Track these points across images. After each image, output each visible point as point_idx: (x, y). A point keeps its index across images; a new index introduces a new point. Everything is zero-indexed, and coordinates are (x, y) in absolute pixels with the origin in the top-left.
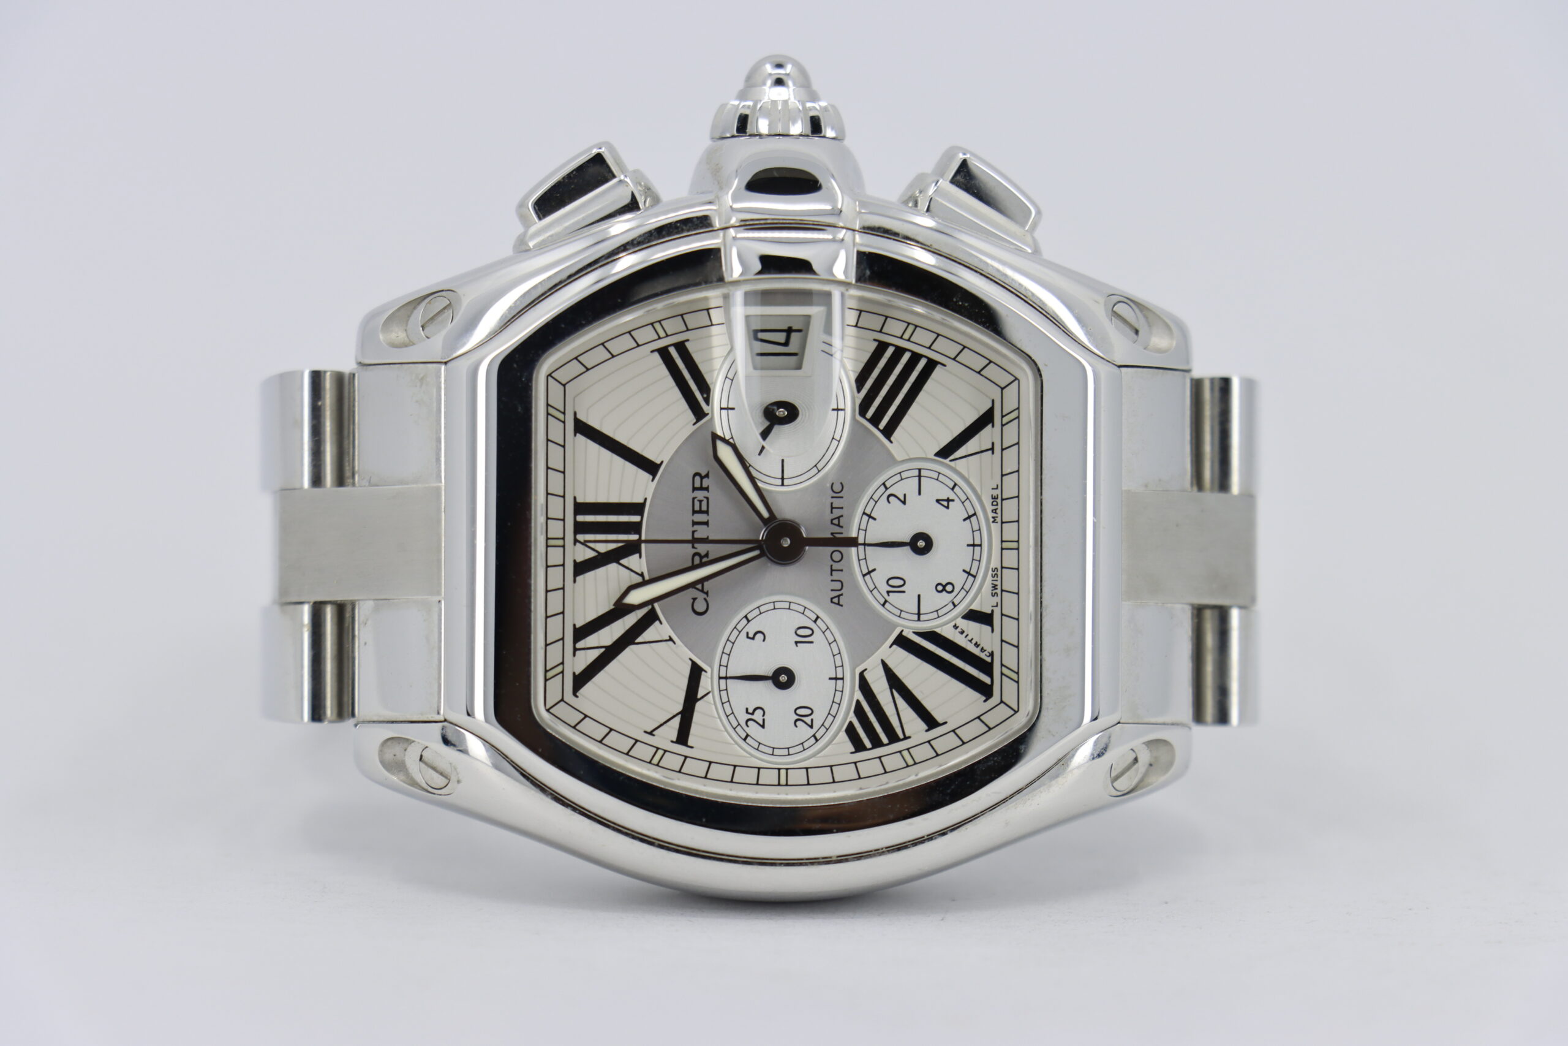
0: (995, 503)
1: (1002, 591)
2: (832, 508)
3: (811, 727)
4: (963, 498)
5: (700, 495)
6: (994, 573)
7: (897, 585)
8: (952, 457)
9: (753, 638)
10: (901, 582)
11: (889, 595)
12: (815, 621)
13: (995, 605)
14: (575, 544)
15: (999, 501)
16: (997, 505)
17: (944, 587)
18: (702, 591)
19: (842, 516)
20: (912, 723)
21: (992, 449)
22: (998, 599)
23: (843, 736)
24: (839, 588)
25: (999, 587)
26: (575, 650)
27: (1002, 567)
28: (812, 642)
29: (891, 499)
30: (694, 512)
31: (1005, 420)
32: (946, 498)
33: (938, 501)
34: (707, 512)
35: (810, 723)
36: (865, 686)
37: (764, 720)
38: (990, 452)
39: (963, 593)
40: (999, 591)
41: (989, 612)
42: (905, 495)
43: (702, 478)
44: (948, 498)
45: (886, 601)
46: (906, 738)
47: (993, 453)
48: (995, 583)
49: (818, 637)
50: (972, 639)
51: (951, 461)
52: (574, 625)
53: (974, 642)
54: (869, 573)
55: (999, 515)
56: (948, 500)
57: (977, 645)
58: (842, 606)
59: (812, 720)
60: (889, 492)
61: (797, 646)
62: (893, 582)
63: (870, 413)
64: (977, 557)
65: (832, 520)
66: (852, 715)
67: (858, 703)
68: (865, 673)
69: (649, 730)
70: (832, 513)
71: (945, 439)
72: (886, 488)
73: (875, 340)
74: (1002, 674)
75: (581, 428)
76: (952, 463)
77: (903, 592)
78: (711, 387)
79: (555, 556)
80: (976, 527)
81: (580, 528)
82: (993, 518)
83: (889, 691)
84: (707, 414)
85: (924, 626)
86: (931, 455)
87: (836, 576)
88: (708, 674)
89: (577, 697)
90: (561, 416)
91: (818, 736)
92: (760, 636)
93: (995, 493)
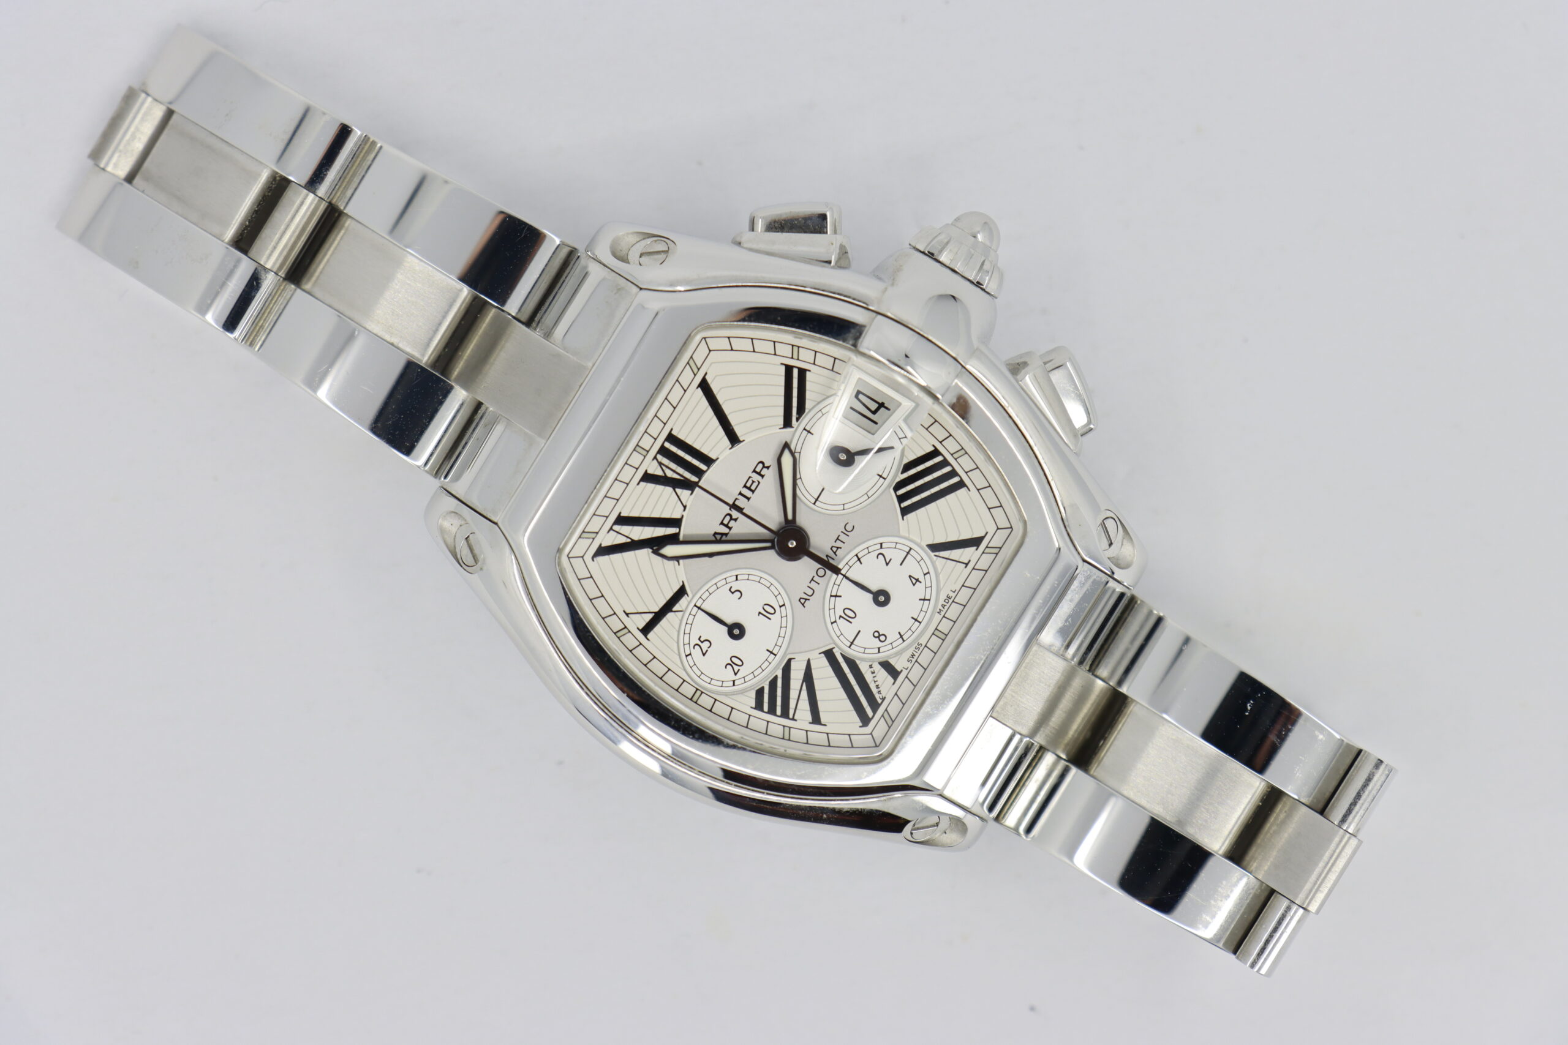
0: (947, 601)
1: (916, 661)
2: (838, 539)
3: (736, 674)
4: (928, 585)
5: (756, 477)
6: (917, 646)
7: (849, 615)
8: (937, 554)
9: (733, 593)
10: (853, 615)
11: (839, 619)
12: (780, 607)
13: (906, 668)
14: (653, 460)
15: (951, 601)
16: (947, 603)
17: (880, 635)
19: (841, 548)
20: (803, 712)
21: (967, 564)
22: (910, 665)
23: (753, 694)
24: (810, 594)
25: (915, 658)
26: (611, 529)
27: (926, 646)
28: (770, 619)
29: (880, 556)
30: (745, 486)
31: (988, 550)
32: (917, 578)
33: (910, 576)
34: (753, 491)
35: (736, 671)
36: (787, 669)
37: (707, 651)
38: (964, 565)
39: (890, 647)
40: (914, 660)
41: (899, 670)
42: (891, 560)
43: (764, 467)
46: (793, 719)
47: (966, 567)
48: (915, 653)
49: (775, 618)
50: (877, 681)
51: (936, 556)
52: (620, 513)
53: (877, 683)
55: (945, 611)
56: (917, 580)
57: (877, 687)
58: (804, 607)
59: (739, 670)
61: (759, 615)
62: (848, 612)
63: (901, 492)
64: (913, 629)
65: (832, 547)
66: (767, 683)
67: (776, 677)
68: (792, 660)
69: (627, 612)
70: (835, 542)
71: (940, 539)
72: (881, 547)
73: (934, 446)
74: (883, 716)
75: (704, 386)
76: (935, 558)
77: (851, 622)
78: (807, 411)
79: (636, 459)
80: (925, 609)
81: (663, 451)
82: (940, 610)
83: (801, 681)
84: (793, 427)
85: (852, 653)
86: (924, 544)
87: (813, 585)
88: (689, 599)
89: (593, 560)
90: (695, 370)
91: (736, 683)
92: (738, 594)
93: (951, 594)
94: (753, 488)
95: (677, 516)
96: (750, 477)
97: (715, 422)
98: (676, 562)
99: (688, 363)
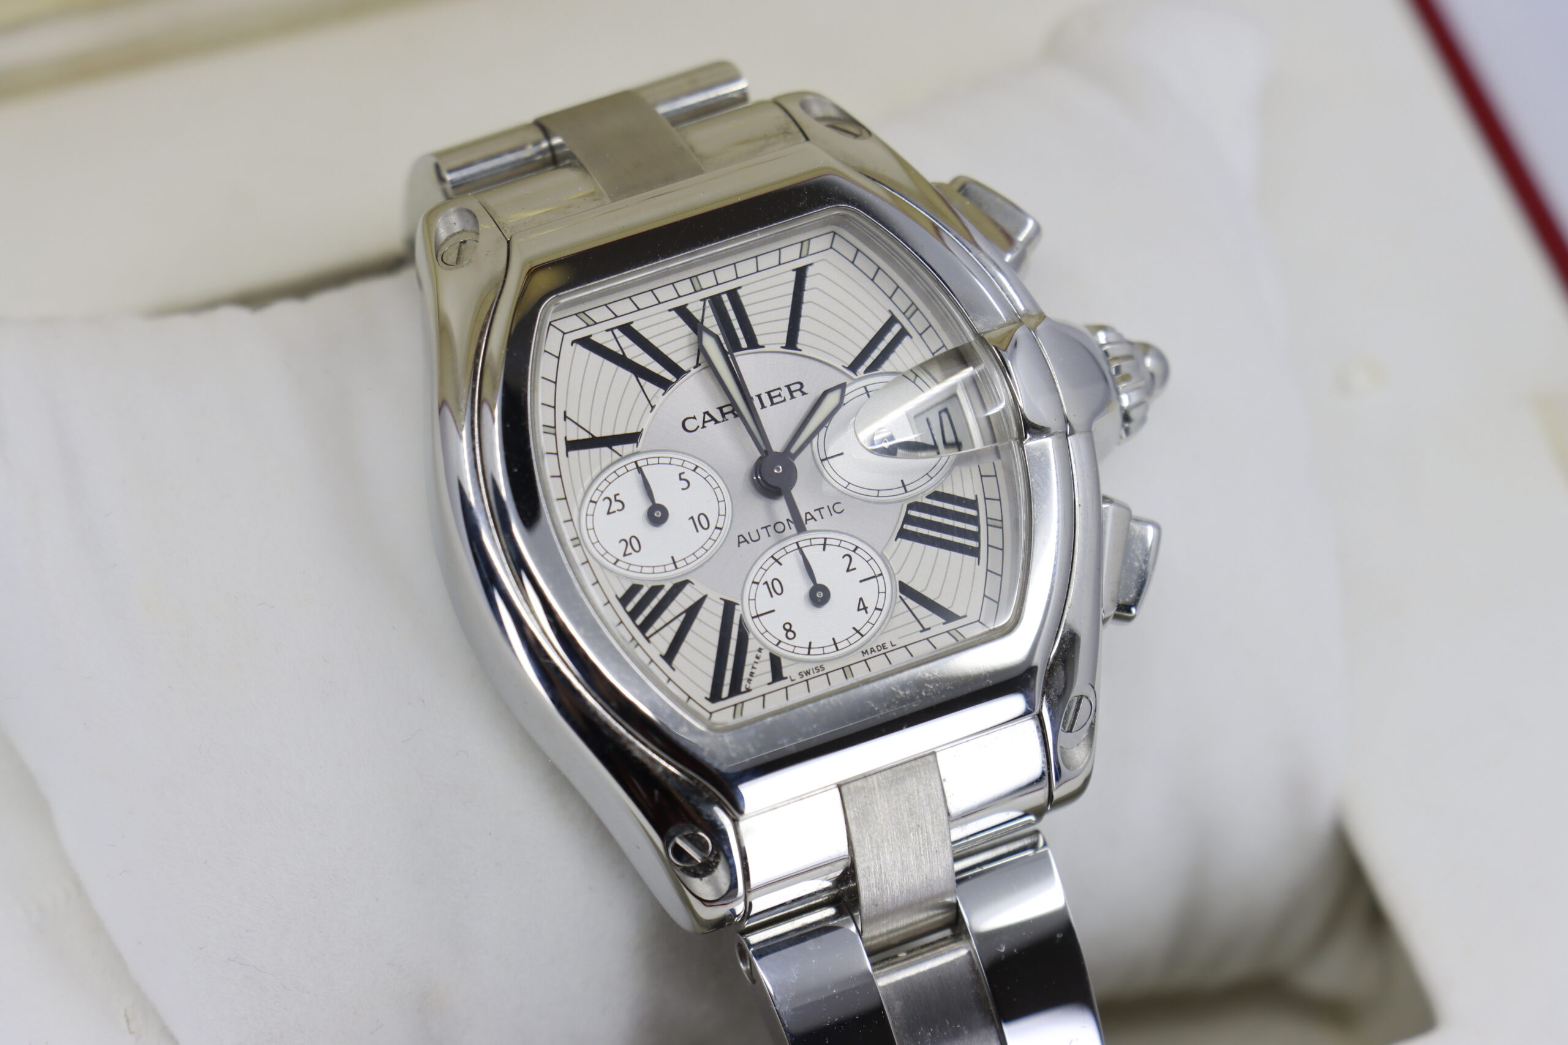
0: (879, 648)
1: (807, 681)
2: (819, 509)
3: (625, 555)
4: (873, 621)
5: (785, 393)
6: (819, 668)
7: (775, 588)
8: (904, 597)
9: (681, 479)
10: (779, 591)
11: (764, 584)
12: (716, 528)
13: (793, 679)
14: (701, 300)
15: (883, 651)
16: (879, 651)
17: (790, 630)
18: (704, 422)
19: (816, 520)
20: (662, 641)
21: (924, 630)
22: (798, 679)
23: (627, 585)
24: (754, 539)
25: (809, 677)
26: (612, 330)
27: (827, 674)
28: (697, 531)
29: (847, 558)
30: (769, 393)
31: (954, 633)
32: (866, 606)
33: (861, 599)
34: (773, 404)
35: (627, 553)
36: (678, 587)
37: (614, 512)
38: (921, 629)
39: (791, 649)
40: (805, 678)
41: (784, 675)
42: (855, 569)
43: (800, 390)
44: (867, 608)
45: (758, 583)
46: (648, 639)
47: (921, 631)
48: (811, 672)
49: (704, 535)
50: (755, 668)
51: (900, 597)
52: (632, 322)
53: (754, 671)
54: (777, 561)
55: (870, 656)
56: (865, 608)
57: (752, 674)
58: (739, 546)
59: (630, 554)
60: (852, 554)
61: (689, 519)
62: (776, 584)
63: (914, 513)
64: (827, 650)
65: (809, 513)
66: (650, 586)
67: (661, 587)
68: (690, 584)
69: (568, 415)
70: (815, 510)
71: (917, 586)
72: (854, 551)
73: (976, 496)
74: (735, 705)
75: (801, 274)
76: (899, 599)
77: (772, 596)
78: (880, 370)
79: (685, 287)
80: (852, 640)
81: (715, 302)
82: (866, 651)
83: (682, 610)
84: (857, 375)
85: (750, 623)
86: (899, 578)
87: (763, 533)
88: (636, 450)
89: (572, 345)
90: (804, 253)
91: (619, 564)
92: (685, 484)
93: (888, 645)
94: (775, 400)
95: (684, 366)
97: (787, 313)
98: (650, 408)
99: (802, 242)
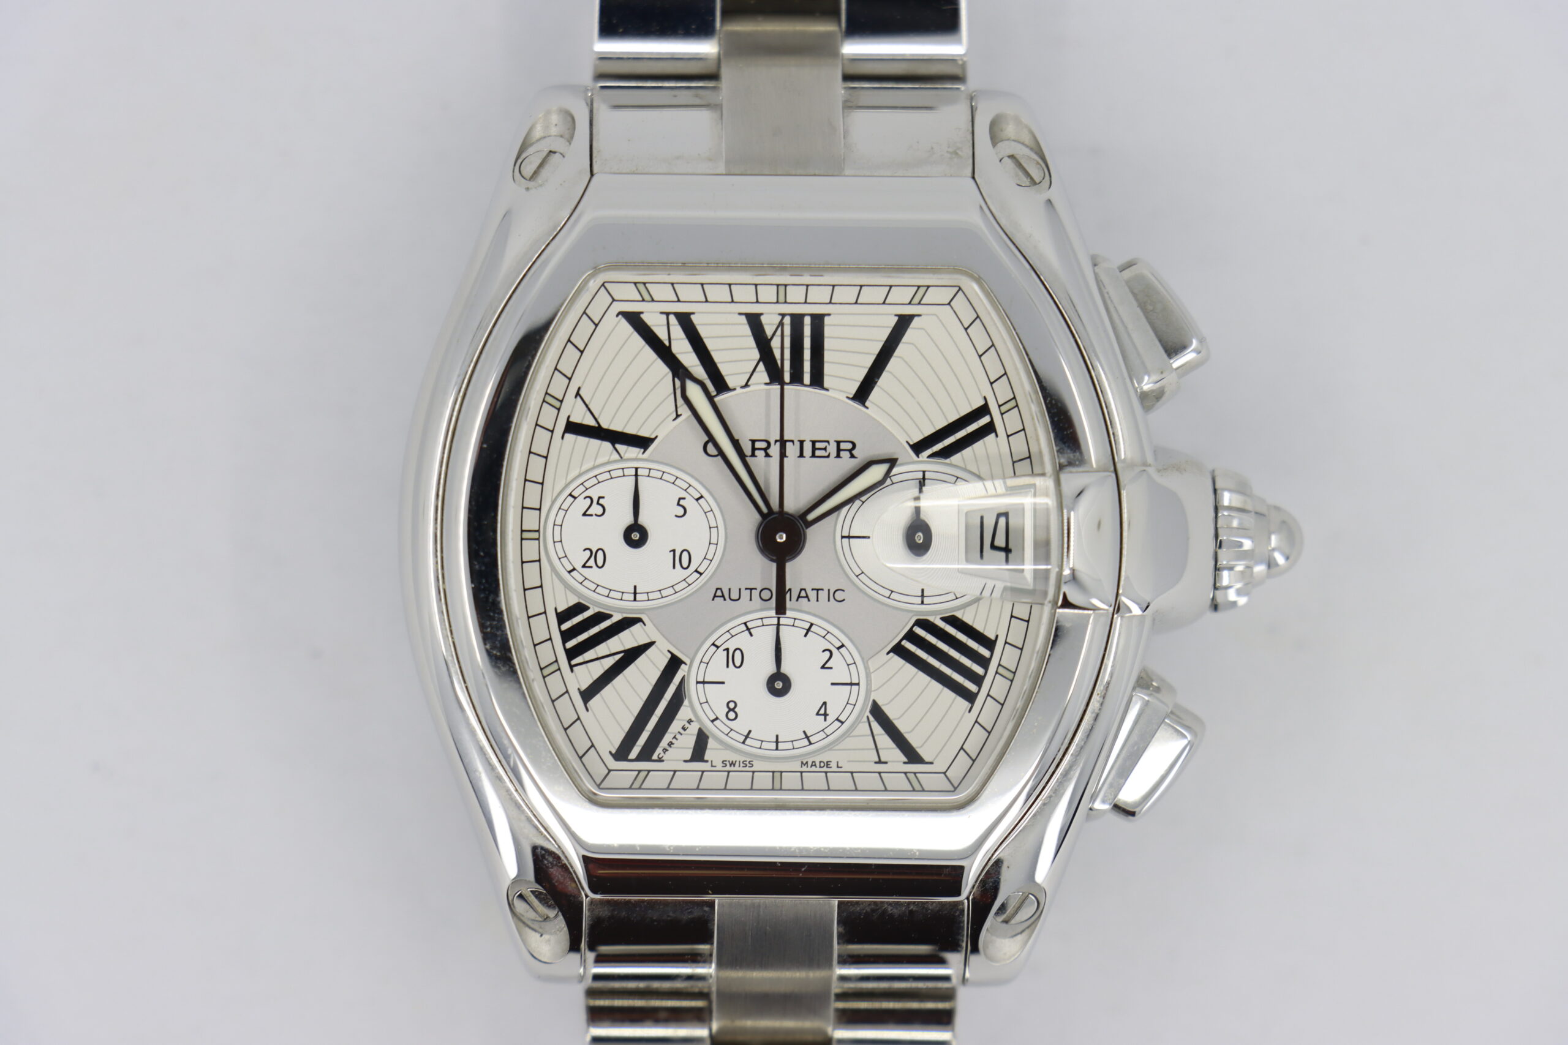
0: (822, 764)
1: (729, 772)
2: (818, 590)
3: (584, 566)
4: (828, 731)
5: (832, 449)
6: (747, 763)
7: (734, 659)
8: (871, 718)
9: (678, 504)
10: (738, 663)
11: (724, 650)
12: (696, 571)
13: (714, 765)
14: (780, 314)
15: (825, 769)
16: (820, 767)
17: (733, 710)
19: (809, 600)
20: (587, 673)
21: (880, 762)
22: (719, 767)
23: (573, 601)
24: (732, 597)
25: (732, 768)
26: (667, 314)
27: (754, 772)
28: (674, 567)
29: (827, 654)
30: (814, 443)
31: (911, 776)
32: (828, 712)
33: (825, 703)
34: (813, 455)
35: (588, 565)
36: (627, 623)
37: (591, 515)
38: (877, 760)
39: (727, 730)
40: (728, 768)
41: (706, 758)
42: (831, 668)
43: (850, 451)
44: (828, 715)
46: (572, 667)
47: (876, 763)
48: (737, 764)
49: (680, 573)
50: (677, 739)
51: (868, 718)
52: (693, 313)
53: (674, 741)
55: (809, 769)
56: (825, 715)
57: (670, 744)
58: (713, 600)
59: (591, 567)
60: (834, 651)
61: (670, 551)
62: (738, 654)
63: (919, 631)
64: (765, 745)
65: (805, 590)
66: (597, 610)
67: (609, 616)
68: (641, 623)
69: (581, 392)
70: (813, 589)
71: (891, 712)
72: (838, 648)
73: (997, 636)
74: (640, 771)
75: (904, 322)
76: (865, 719)
77: (728, 666)
78: (948, 461)
79: (768, 294)
80: (797, 744)
81: (797, 320)
82: (807, 763)
83: (622, 649)
84: (918, 457)
85: (691, 688)
86: (873, 696)
87: (745, 594)
88: (641, 456)
89: (617, 316)
90: (916, 300)
91: (574, 573)
92: (681, 511)
93: (833, 765)
94: (818, 453)
95: (730, 382)
96: (828, 442)
97: (869, 361)
98: (674, 416)
99: (919, 287)
